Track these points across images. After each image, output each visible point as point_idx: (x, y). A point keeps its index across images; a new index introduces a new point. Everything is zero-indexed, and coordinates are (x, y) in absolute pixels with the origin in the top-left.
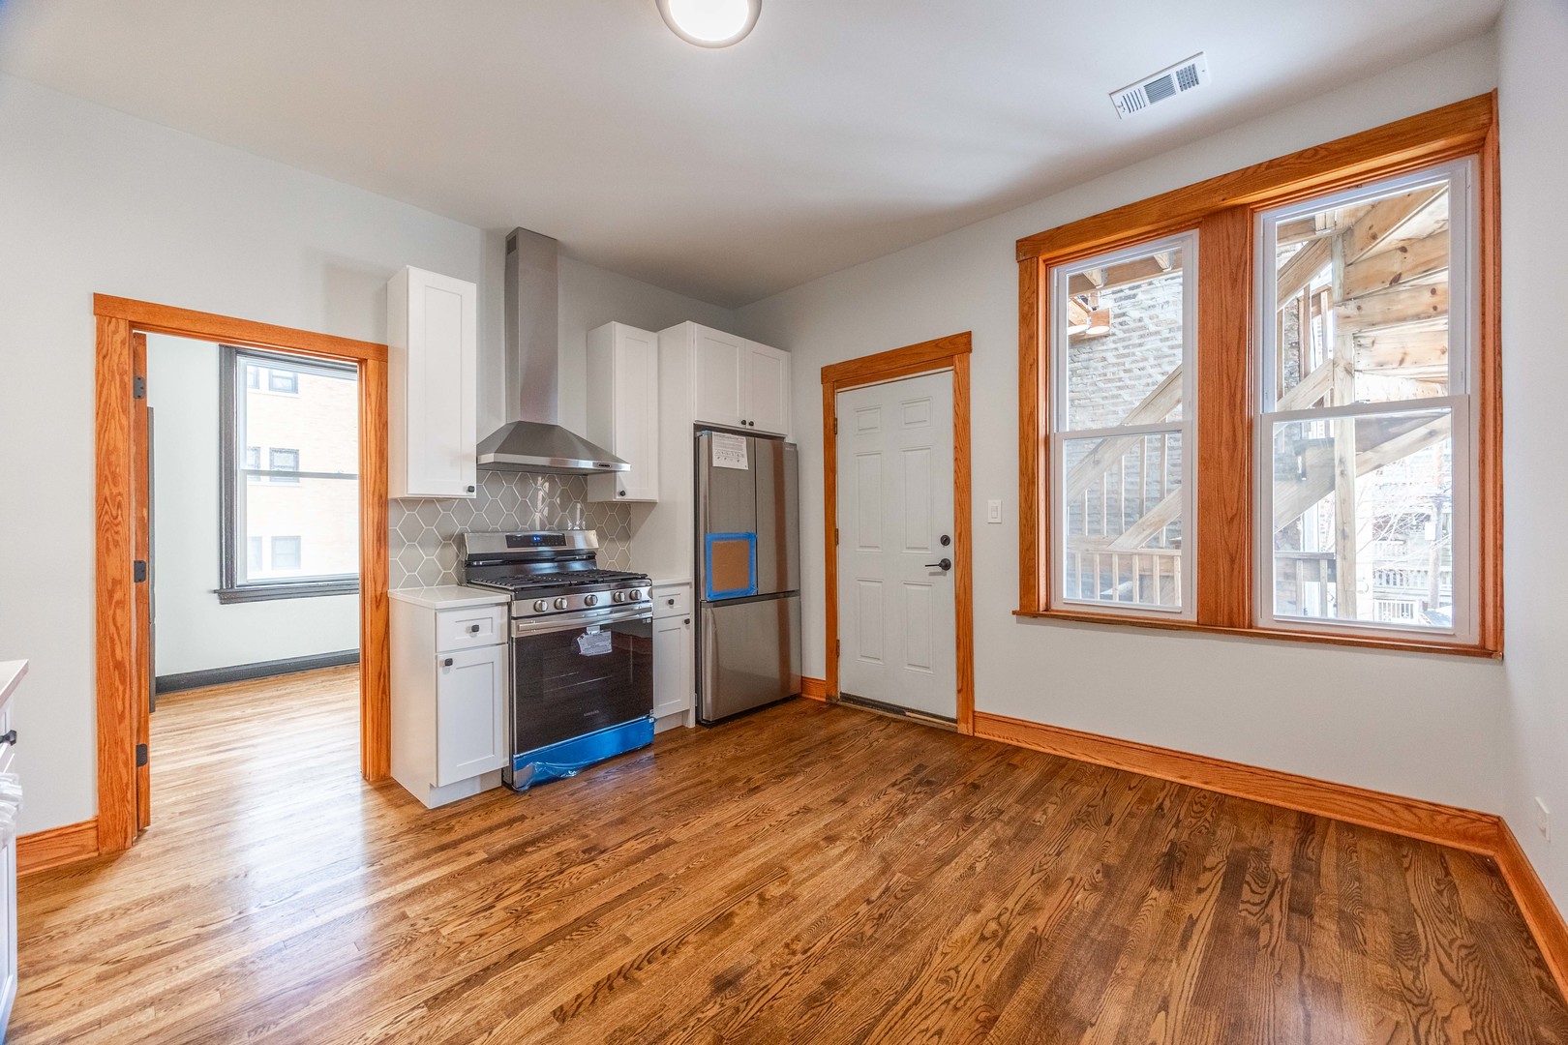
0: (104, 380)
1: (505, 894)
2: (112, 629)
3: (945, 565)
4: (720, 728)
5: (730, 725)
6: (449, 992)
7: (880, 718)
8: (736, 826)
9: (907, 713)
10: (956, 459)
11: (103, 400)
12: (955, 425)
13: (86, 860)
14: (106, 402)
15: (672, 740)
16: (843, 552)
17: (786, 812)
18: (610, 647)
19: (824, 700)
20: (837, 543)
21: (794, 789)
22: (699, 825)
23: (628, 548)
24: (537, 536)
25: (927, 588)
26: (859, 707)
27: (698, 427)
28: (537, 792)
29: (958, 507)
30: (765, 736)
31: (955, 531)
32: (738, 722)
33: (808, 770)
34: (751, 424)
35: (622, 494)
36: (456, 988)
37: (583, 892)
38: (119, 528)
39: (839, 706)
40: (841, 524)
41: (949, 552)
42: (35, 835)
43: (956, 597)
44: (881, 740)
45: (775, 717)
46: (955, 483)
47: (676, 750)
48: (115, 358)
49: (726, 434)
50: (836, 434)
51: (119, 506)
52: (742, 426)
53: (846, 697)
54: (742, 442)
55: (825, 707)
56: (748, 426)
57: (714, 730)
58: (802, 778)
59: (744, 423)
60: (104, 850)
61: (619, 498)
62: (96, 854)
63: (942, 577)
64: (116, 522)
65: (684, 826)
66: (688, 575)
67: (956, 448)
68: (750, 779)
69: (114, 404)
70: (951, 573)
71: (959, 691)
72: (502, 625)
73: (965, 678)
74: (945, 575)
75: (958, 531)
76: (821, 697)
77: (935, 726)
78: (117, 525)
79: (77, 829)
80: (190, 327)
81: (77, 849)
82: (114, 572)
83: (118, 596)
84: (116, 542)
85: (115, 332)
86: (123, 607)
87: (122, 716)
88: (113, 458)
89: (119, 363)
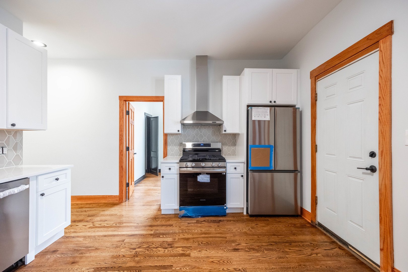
1: (141, 247)
2: (121, 160)
3: (372, 169)
4: (254, 218)
5: (259, 218)
6: (101, 268)
7: (333, 242)
8: (212, 262)
9: (350, 247)
10: (380, 105)
12: (380, 84)
13: (117, 203)
15: (233, 217)
16: (319, 155)
17: (235, 267)
18: (209, 180)
19: (310, 222)
20: (316, 151)
21: (250, 258)
22: (204, 253)
23: (235, 149)
24: (202, 144)
25: (361, 181)
26: (325, 232)
27: (248, 106)
28: (184, 219)
29: (381, 135)
30: (265, 228)
31: (379, 149)
32: (263, 218)
33: (266, 252)
34: (275, 102)
35: (225, 131)
36: (103, 268)
37: (152, 258)
39: (316, 228)
40: (318, 142)
41: (375, 162)
42: (112, 196)
43: (379, 190)
44: (319, 255)
45: (280, 222)
46: (379, 119)
47: (230, 221)
48: (122, 108)
49: (259, 108)
50: (316, 101)
51: (122, 136)
52: (270, 103)
53: (320, 225)
54: (267, 110)
55: (308, 225)
56: (273, 103)
57: (251, 218)
58: (259, 254)
59: (271, 102)
60: (120, 202)
61: (224, 132)
62: (118, 202)
63: (370, 176)
64: (122, 139)
65: (199, 251)
66: (244, 159)
67: (380, 98)
68: (240, 244)
70: (376, 174)
71: (381, 250)
72: (177, 169)
73: (386, 243)
74: (372, 175)
75: (381, 150)
76: (309, 220)
77: (365, 262)
79: (115, 197)
80: (132, 99)
81: (116, 200)
82: (121, 149)
83: (122, 153)
84: (122, 143)
85: (122, 103)
86: (123, 156)
87: (122, 177)
88: (121, 127)
89: (122, 109)
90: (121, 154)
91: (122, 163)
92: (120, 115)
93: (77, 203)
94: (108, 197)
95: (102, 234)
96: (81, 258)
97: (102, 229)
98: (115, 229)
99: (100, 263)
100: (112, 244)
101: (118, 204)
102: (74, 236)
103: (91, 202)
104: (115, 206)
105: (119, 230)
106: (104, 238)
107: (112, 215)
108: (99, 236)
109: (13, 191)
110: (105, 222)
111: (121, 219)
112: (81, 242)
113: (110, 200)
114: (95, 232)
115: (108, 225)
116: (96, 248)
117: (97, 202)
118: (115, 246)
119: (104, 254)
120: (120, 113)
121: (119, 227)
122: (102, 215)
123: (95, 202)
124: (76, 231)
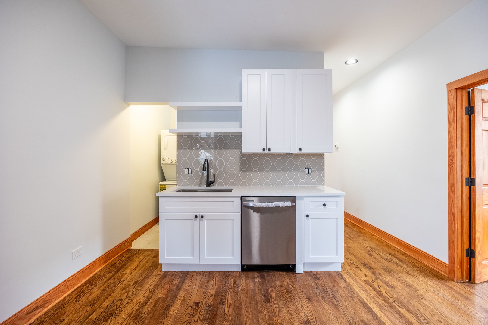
0: (449, 112)
2: (452, 201)
11: (449, 120)
14: (450, 120)
38: (453, 165)
51: (453, 157)
60: (449, 277)
62: (446, 276)
64: (452, 162)
69: (452, 121)
78: (452, 164)
81: (444, 271)
82: (452, 181)
83: (453, 189)
84: (452, 170)
85: (451, 95)
86: (454, 194)
87: (454, 233)
88: (452, 140)
89: (453, 105)
90: (451, 189)
91: (453, 207)
92: (448, 118)
93: (395, 247)
94: (432, 258)
95: (363, 297)
96: (318, 300)
97: (372, 292)
98: (383, 306)
99: (318, 321)
100: (354, 316)
101: (442, 279)
102: (344, 278)
103: (410, 255)
104: (435, 278)
105: (385, 311)
106: (359, 303)
107: (409, 286)
108: (358, 297)
109: (278, 204)
110: (389, 289)
111: (411, 301)
112: (338, 288)
113: (435, 265)
114: (362, 290)
115: (384, 294)
116: (337, 305)
117: (417, 258)
118: (352, 322)
119: (332, 317)
120: (449, 115)
121: (392, 307)
122: (399, 279)
123: (414, 257)
124: (352, 275)
